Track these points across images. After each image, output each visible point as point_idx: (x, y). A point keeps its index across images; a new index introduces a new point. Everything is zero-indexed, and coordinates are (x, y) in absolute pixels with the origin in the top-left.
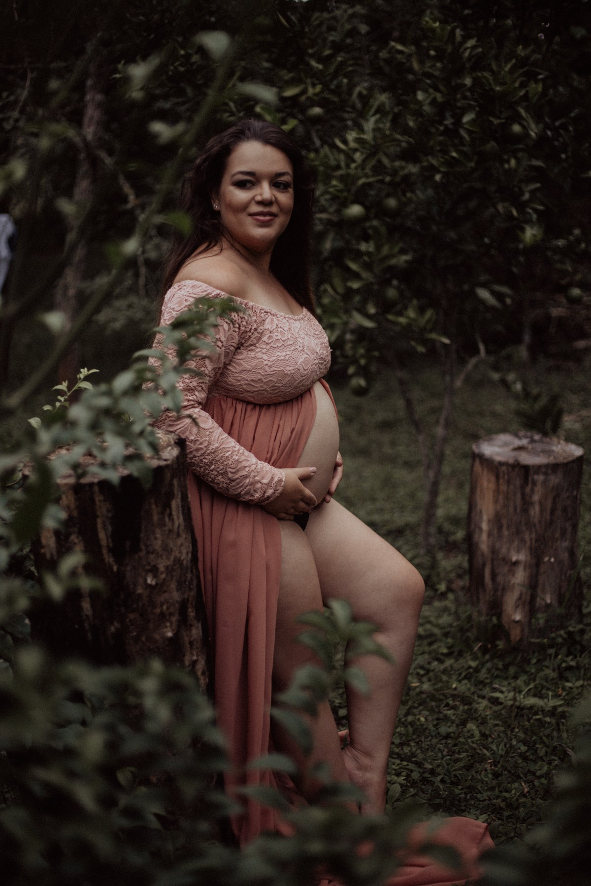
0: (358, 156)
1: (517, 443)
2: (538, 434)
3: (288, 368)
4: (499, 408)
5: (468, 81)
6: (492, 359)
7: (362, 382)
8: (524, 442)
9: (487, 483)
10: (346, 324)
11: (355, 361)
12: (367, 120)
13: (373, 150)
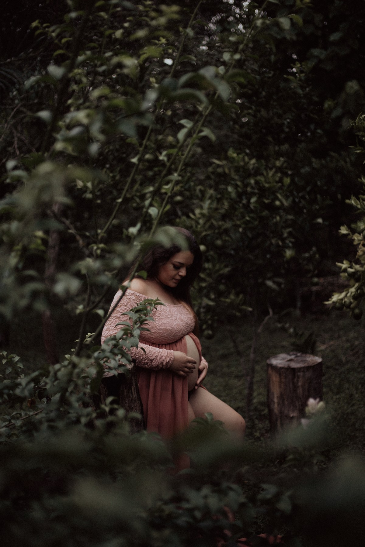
0: (201, 221)
1: (289, 357)
2: (299, 353)
3: (168, 327)
4: (285, 343)
5: (252, 182)
6: (276, 317)
7: (210, 332)
8: (293, 357)
9: (275, 378)
10: (200, 304)
11: (206, 322)
12: (205, 203)
13: (208, 218)
